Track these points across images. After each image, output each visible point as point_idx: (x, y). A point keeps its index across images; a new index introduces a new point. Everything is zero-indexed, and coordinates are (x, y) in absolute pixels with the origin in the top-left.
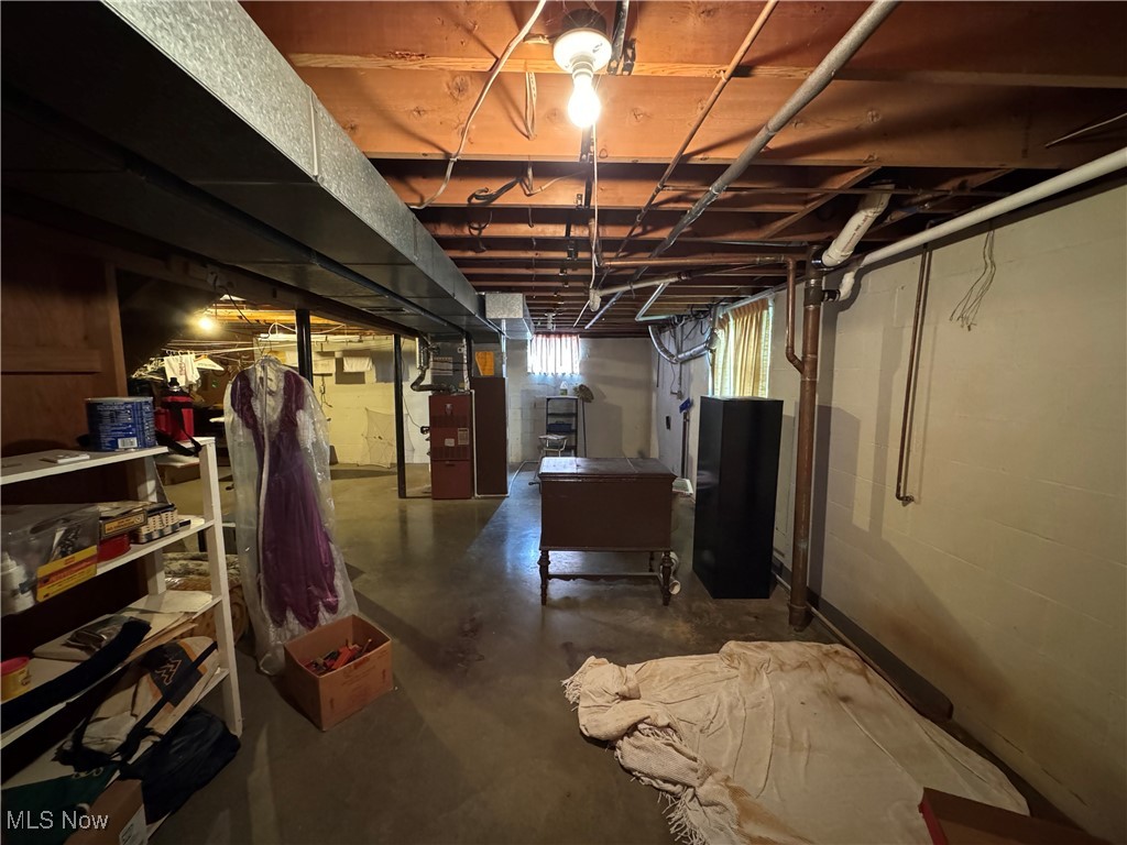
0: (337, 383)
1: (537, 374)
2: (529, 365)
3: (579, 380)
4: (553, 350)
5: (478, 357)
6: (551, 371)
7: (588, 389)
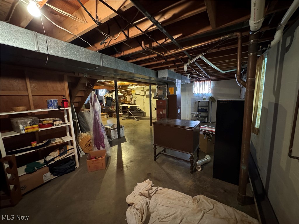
0: (146, 97)
1: (196, 93)
2: (194, 91)
3: (211, 95)
4: (202, 86)
5: (170, 89)
6: (201, 92)
7: (213, 98)
